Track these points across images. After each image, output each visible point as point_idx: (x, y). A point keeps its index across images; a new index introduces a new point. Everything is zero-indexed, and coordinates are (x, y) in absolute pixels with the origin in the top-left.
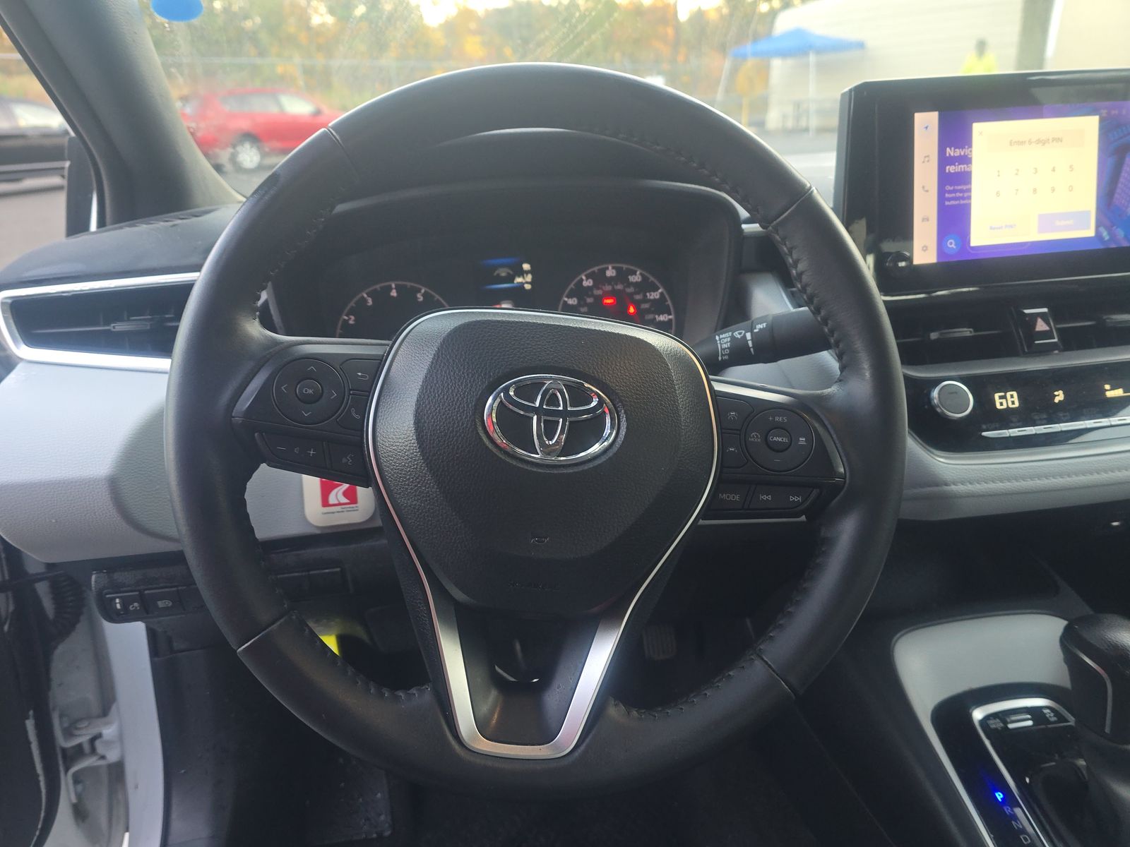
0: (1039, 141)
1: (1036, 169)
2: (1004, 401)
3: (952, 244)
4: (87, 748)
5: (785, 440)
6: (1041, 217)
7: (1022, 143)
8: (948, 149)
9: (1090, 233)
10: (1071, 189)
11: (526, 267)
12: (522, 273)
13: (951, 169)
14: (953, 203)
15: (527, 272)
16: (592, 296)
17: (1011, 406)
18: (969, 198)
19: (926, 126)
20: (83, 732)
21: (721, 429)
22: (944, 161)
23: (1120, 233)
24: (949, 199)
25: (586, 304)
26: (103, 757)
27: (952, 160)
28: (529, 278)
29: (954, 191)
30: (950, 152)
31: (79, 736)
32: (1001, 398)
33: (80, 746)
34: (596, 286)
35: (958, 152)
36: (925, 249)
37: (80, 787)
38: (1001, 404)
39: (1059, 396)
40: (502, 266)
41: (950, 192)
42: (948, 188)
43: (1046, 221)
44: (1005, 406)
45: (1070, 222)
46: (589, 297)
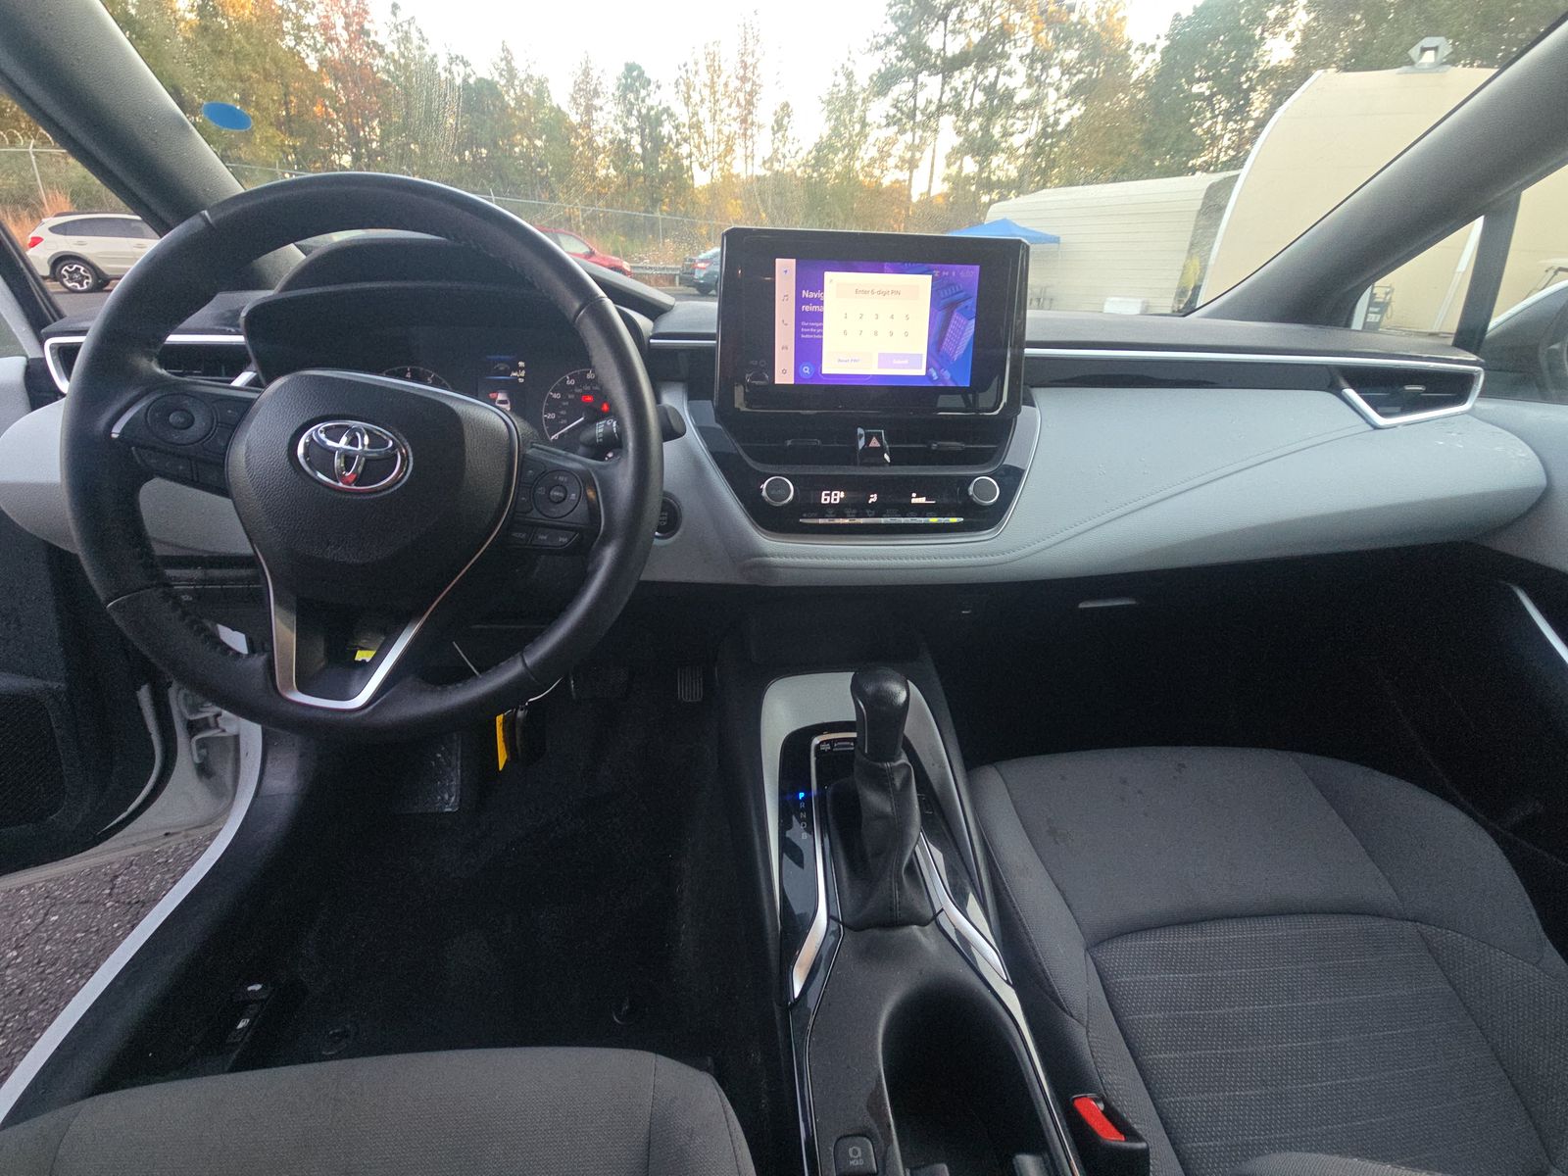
0: (879, 292)
1: (877, 315)
2: (828, 498)
3: (806, 370)
4: (211, 721)
5: (562, 495)
6: (881, 355)
7: (866, 292)
8: (804, 292)
9: (922, 372)
10: (906, 334)
11: (521, 364)
12: (518, 369)
13: (806, 308)
14: (807, 336)
15: (522, 369)
16: (573, 393)
17: (833, 502)
18: (821, 334)
19: (785, 270)
20: (208, 709)
21: (520, 482)
22: (800, 301)
23: (947, 375)
24: (805, 333)
25: (567, 400)
26: (224, 731)
27: (808, 301)
28: (523, 374)
29: (810, 327)
30: (805, 294)
31: (202, 712)
32: (826, 495)
33: (206, 719)
34: (577, 385)
35: (812, 295)
36: (784, 372)
37: (204, 751)
38: (826, 500)
39: (874, 498)
40: (501, 361)
41: (805, 327)
42: (803, 324)
43: (884, 358)
44: (828, 502)
45: (906, 362)
46: (571, 393)
